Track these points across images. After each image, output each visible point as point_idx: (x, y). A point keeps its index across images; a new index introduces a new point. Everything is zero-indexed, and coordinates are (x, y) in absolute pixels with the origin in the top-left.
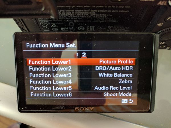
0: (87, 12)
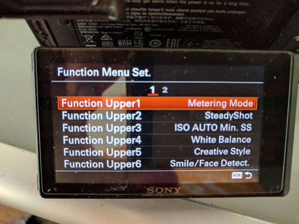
0: (169, 13)
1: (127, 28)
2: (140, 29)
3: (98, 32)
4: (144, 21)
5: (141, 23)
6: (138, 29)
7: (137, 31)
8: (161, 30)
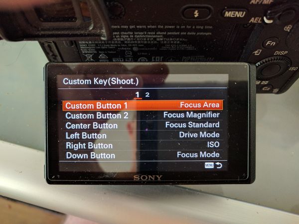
0: (151, 35)
1: (119, 49)
2: (130, 49)
3: (96, 52)
4: (132, 42)
5: (130, 44)
6: (127, 49)
7: (127, 50)
8: (146, 49)
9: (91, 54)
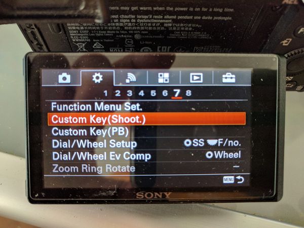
0: (157, 20)
1: (117, 36)
3: (89, 40)
4: (134, 28)
5: (131, 30)
7: (127, 38)
8: (151, 37)
9: (83, 42)
